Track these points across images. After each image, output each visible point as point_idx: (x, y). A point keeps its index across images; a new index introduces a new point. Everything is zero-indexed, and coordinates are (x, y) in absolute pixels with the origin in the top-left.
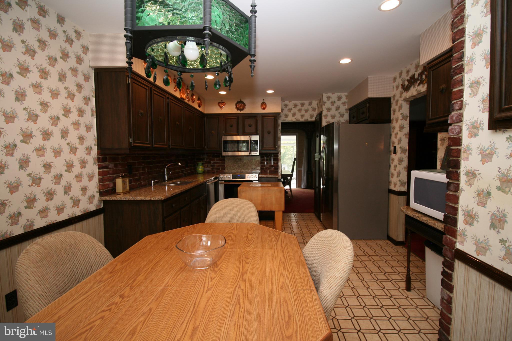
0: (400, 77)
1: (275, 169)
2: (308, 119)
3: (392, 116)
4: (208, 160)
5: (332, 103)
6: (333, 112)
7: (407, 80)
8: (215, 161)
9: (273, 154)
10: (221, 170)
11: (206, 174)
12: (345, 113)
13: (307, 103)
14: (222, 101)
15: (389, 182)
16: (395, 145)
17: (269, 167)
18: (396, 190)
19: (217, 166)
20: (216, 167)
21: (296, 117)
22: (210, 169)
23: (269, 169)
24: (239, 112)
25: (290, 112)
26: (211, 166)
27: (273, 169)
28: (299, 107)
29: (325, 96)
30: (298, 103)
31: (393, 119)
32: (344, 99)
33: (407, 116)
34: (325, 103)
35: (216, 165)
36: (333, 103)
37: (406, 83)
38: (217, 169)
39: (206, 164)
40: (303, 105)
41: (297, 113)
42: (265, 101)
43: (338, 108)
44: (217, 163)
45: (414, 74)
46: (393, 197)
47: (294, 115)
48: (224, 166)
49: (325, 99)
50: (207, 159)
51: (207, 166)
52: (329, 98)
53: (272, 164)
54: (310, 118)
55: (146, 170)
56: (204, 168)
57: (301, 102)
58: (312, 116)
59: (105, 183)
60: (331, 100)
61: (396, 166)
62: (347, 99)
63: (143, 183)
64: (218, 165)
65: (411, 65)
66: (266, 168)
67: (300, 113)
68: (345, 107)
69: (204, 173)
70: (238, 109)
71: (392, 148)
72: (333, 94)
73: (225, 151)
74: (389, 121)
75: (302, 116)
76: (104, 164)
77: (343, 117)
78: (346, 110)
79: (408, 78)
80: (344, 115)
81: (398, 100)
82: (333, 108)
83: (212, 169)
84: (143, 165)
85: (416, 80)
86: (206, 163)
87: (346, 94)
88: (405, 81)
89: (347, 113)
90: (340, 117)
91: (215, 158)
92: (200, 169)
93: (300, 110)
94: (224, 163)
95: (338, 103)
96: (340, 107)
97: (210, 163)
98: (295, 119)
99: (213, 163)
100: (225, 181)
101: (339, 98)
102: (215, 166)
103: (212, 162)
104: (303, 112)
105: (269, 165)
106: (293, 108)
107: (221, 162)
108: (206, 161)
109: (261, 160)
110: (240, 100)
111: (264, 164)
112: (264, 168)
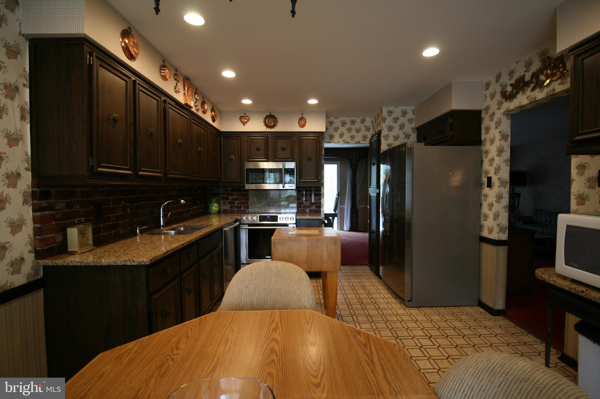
0: (497, 81)
1: (317, 207)
3: (483, 136)
4: (225, 196)
5: (394, 119)
6: (396, 131)
7: (511, 85)
8: (235, 197)
9: (314, 187)
10: (243, 209)
12: (411, 133)
13: (358, 120)
14: (245, 114)
15: (481, 227)
16: (489, 176)
17: (308, 205)
18: (493, 238)
19: (238, 204)
20: (236, 205)
21: (344, 138)
22: (227, 207)
23: (308, 207)
24: (269, 130)
25: (337, 132)
26: (230, 203)
27: (313, 208)
28: (348, 125)
29: (385, 110)
30: (347, 120)
31: (485, 140)
32: (410, 115)
33: (508, 136)
34: (385, 119)
35: (236, 202)
36: (396, 120)
37: (509, 89)
38: (237, 207)
39: (222, 202)
40: (353, 122)
41: (346, 132)
42: (304, 116)
43: (402, 127)
44: (237, 199)
45: (524, 75)
46: (486, 248)
47: (341, 135)
48: (247, 203)
49: (385, 114)
50: (223, 194)
51: (224, 203)
52: (390, 113)
53: (313, 201)
54: (363, 140)
55: (129, 210)
56: (220, 206)
57: (350, 118)
58: (365, 138)
59: (47, 236)
60: (394, 115)
61: (493, 204)
62: (413, 114)
63: (121, 232)
64: (238, 202)
65: (517, 63)
66: (305, 207)
67: (349, 134)
68: (412, 125)
69: (219, 212)
70: (267, 126)
71: (485, 180)
72: (395, 107)
73: (248, 183)
74: (479, 142)
75: (352, 137)
76: (44, 203)
77: (408, 138)
78: (413, 129)
79: (513, 81)
80: (410, 135)
81: (494, 113)
82: (396, 126)
83: (231, 207)
84: (123, 203)
85: (527, 84)
86: (223, 199)
87: (413, 108)
88: (506, 85)
89: (414, 133)
90: (404, 138)
91: (235, 193)
92: (215, 207)
93: (349, 130)
94: (248, 199)
95: (402, 120)
96: (406, 125)
97: (228, 199)
98: (343, 141)
99: (232, 200)
100: (250, 225)
101: (404, 113)
102: (234, 203)
103: (230, 198)
104: (354, 133)
105: (308, 202)
106: (340, 127)
107: (243, 197)
108: (222, 196)
109: (298, 195)
110: (270, 114)
111: (302, 201)
112: (302, 206)
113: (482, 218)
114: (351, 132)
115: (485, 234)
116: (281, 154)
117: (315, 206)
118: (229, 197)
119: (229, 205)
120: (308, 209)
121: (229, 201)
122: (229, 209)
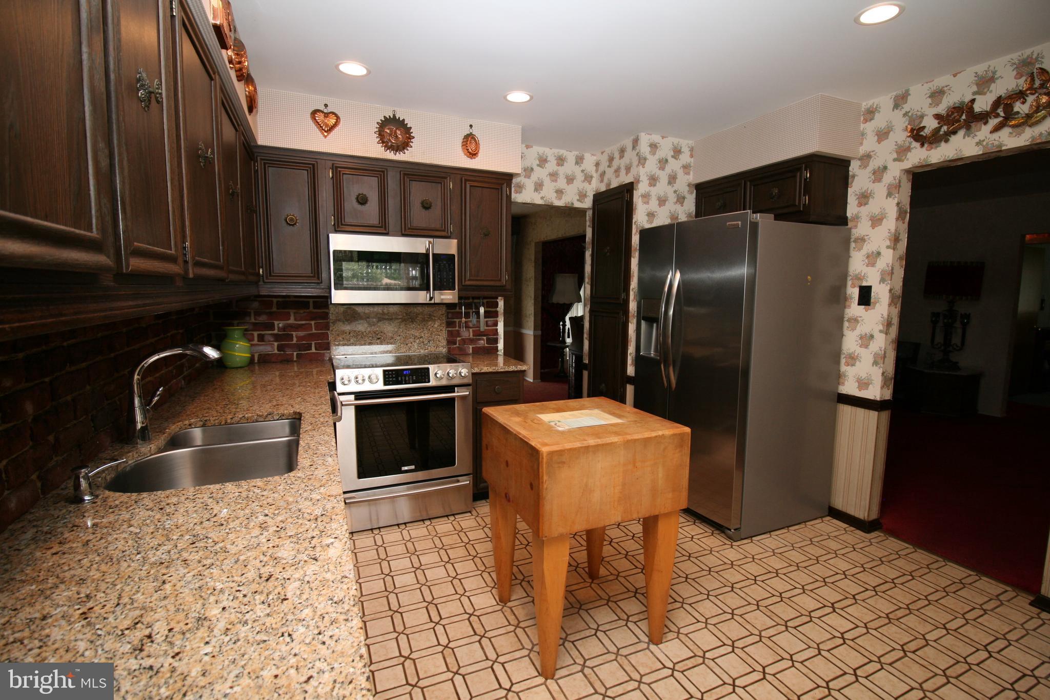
0: (896, 107)
1: (489, 341)
2: (573, 204)
3: (852, 209)
4: (263, 318)
5: (660, 161)
6: (662, 188)
7: (937, 117)
8: (292, 321)
9: (484, 298)
10: (313, 350)
11: (257, 367)
12: (687, 196)
13: (571, 157)
14: (327, 105)
15: (838, 377)
16: (864, 284)
17: (471, 336)
18: (872, 398)
19: (299, 338)
20: (295, 341)
21: (543, 193)
22: (272, 348)
23: (471, 341)
24: (390, 155)
26: (277, 338)
27: (483, 343)
28: (551, 166)
29: (645, 140)
30: (551, 153)
31: (857, 218)
32: (685, 158)
33: (906, 212)
34: (645, 159)
35: (294, 334)
36: (663, 163)
37: (930, 124)
38: (299, 347)
39: (256, 334)
40: (561, 161)
41: (547, 181)
42: (475, 131)
43: (672, 179)
44: (298, 328)
45: (973, 101)
47: (539, 186)
48: (326, 336)
49: (644, 148)
50: (257, 314)
51: (261, 338)
52: (654, 147)
53: (482, 329)
54: (578, 200)
56: (251, 346)
57: (557, 151)
58: (582, 196)
60: (660, 154)
62: (692, 156)
64: (301, 334)
65: (955, 76)
66: (464, 341)
67: (554, 184)
68: (687, 177)
70: (385, 144)
71: (854, 293)
72: (663, 137)
73: (339, 286)
74: (842, 220)
75: (560, 192)
77: (682, 204)
78: (689, 185)
79: (942, 109)
80: (684, 198)
81: (885, 168)
82: (663, 177)
83: (280, 348)
85: (983, 117)
86: (256, 327)
87: (691, 142)
88: (922, 117)
89: (692, 193)
90: (675, 203)
93: (554, 176)
94: (327, 327)
95: (674, 165)
96: (678, 176)
97: (272, 327)
98: (542, 198)
99: (283, 329)
100: (360, 395)
101: (677, 152)
102: (290, 337)
103: (279, 324)
104: (562, 183)
105: (471, 330)
106: (536, 168)
107: (313, 323)
108: (253, 320)
109: (450, 316)
110: (394, 115)
111: (457, 328)
112: (458, 339)
113: (843, 361)
114: (556, 181)
115: (849, 388)
116: (419, 217)
117: (485, 338)
118: (276, 323)
119: (276, 344)
120: (471, 347)
121: (276, 332)
122: (276, 351)
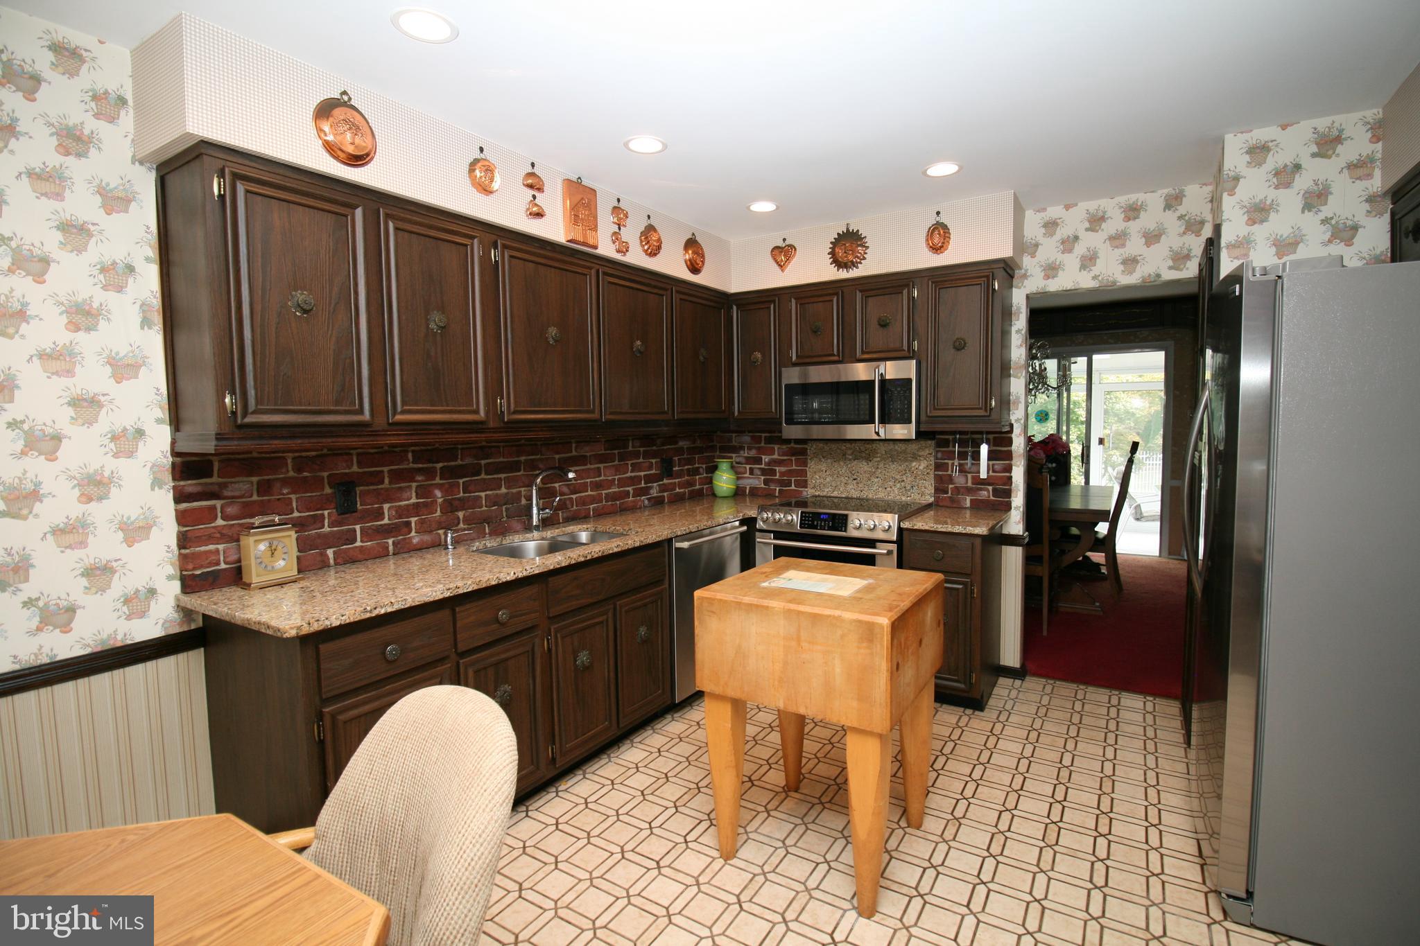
1: (996, 492)
2: (1158, 276)
4: (753, 453)
5: (1278, 173)
6: (1287, 219)
8: (776, 456)
9: (988, 433)
10: (793, 487)
11: (748, 499)
12: (1363, 221)
13: (1154, 201)
14: (784, 240)
17: (970, 484)
19: (782, 474)
20: (778, 476)
21: (1096, 270)
22: (758, 482)
23: (969, 491)
24: (843, 274)
25: (1070, 251)
26: (764, 472)
27: (986, 494)
28: (1115, 223)
29: (1236, 144)
30: (1112, 206)
32: (1357, 146)
34: (1238, 178)
35: (777, 469)
36: (1286, 175)
38: (781, 483)
39: (748, 467)
40: (1132, 212)
41: (1105, 250)
42: (943, 219)
43: (1316, 199)
44: (780, 463)
47: (1088, 261)
48: (804, 473)
50: (749, 449)
51: (752, 471)
52: (1259, 151)
53: (983, 475)
54: (1170, 268)
56: (738, 478)
57: (1123, 199)
58: (1180, 258)
59: (203, 549)
60: (1277, 160)
62: (1375, 139)
64: (783, 469)
66: (957, 490)
67: (1118, 251)
69: (738, 494)
70: (839, 264)
72: (1284, 127)
73: (790, 421)
75: (1130, 263)
77: (1348, 241)
78: (1370, 198)
80: (1355, 228)
82: (1290, 200)
83: (766, 482)
84: (419, 478)
86: (750, 460)
87: (1372, 114)
89: (1382, 214)
90: (1328, 243)
91: (776, 447)
92: (724, 480)
93: (1118, 239)
94: (805, 464)
95: (1317, 171)
96: (1334, 189)
97: (759, 461)
98: (1095, 278)
99: (769, 464)
100: (778, 535)
101: (1328, 143)
102: (773, 472)
103: (765, 459)
104: (1135, 246)
105: (969, 476)
106: (1082, 234)
107: (793, 458)
108: (746, 455)
109: (939, 455)
110: (848, 230)
111: (949, 472)
112: (951, 486)
114: (1123, 245)
116: (878, 339)
117: (990, 488)
118: (763, 457)
119: (763, 478)
120: (968, 499)
121: (763, 466)
122: (763, 486)
